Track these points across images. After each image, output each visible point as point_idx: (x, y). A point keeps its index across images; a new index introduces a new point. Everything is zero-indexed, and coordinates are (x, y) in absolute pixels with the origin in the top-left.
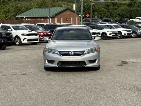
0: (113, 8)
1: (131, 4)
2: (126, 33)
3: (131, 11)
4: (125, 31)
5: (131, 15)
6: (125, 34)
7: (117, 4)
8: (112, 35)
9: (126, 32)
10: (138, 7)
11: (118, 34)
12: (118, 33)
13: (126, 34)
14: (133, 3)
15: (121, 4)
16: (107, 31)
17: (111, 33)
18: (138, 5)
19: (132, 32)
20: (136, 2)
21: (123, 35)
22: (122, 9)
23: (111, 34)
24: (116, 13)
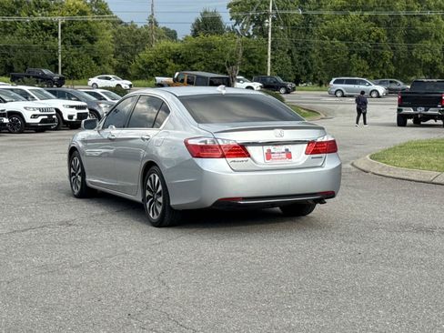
1: (5, 27)
2: (75, 112)
3: (7, 48)
4: (72, 107)
5: (8, 60)
6: (71, 117)
8: (40, 118)
9: (74, 109)
11: (54, 117)
12: (55, 112)
13: (75, 117)
16: (25, 108)
17: (38, 112)
18: (28, 31)
19: (87, 111)
20: (19, 22)
21: (66, 118)
23: (35, 116)
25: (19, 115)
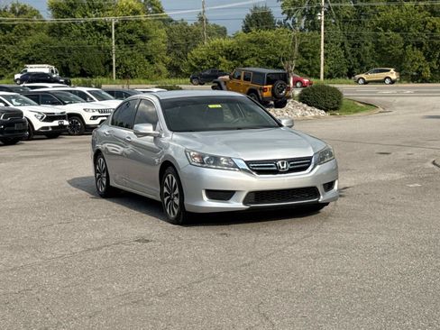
0: (4, 40)
1: (61, 29)
3: (63, 49)
5: (64, 61)
7: (14, 26)
8: (100, 119)
10: (84, 37)
14: (66, 24)
15: (28, 28)
16: (85, 110)
17: (97, 114)
18: (82, 32)
20: (74, 23)
22: (34, 43)
23: (94, 118)
24: (15, 54)
25: (78, 116)
